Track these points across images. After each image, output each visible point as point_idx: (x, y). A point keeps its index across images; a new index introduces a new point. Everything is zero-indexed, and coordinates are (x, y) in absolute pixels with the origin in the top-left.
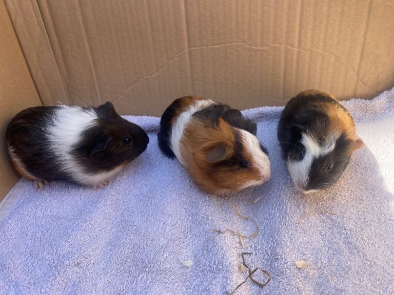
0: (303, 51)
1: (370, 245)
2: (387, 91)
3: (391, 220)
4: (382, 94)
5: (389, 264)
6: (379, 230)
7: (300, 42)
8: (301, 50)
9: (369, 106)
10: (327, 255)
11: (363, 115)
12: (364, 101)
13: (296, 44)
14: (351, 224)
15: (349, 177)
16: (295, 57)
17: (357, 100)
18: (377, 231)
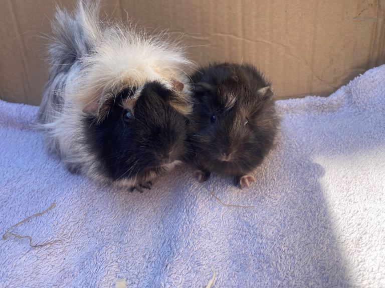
0: (249, 41)
1: (288, 257)
2: (345, 86)
3: (325, 228)
4: (339, 90)
5: (308, 284)
6: (306, 238)
7: (244, 30)
8: (246, 40)
9: (325, 103)
10: (228, 271)
11: (319, 115)
12: (319, 98)
13: (240, 34)
14: (271, 232)
15: (287, 178)
16: (240, 48)
17: (312, 97)
18: (303, 239)
